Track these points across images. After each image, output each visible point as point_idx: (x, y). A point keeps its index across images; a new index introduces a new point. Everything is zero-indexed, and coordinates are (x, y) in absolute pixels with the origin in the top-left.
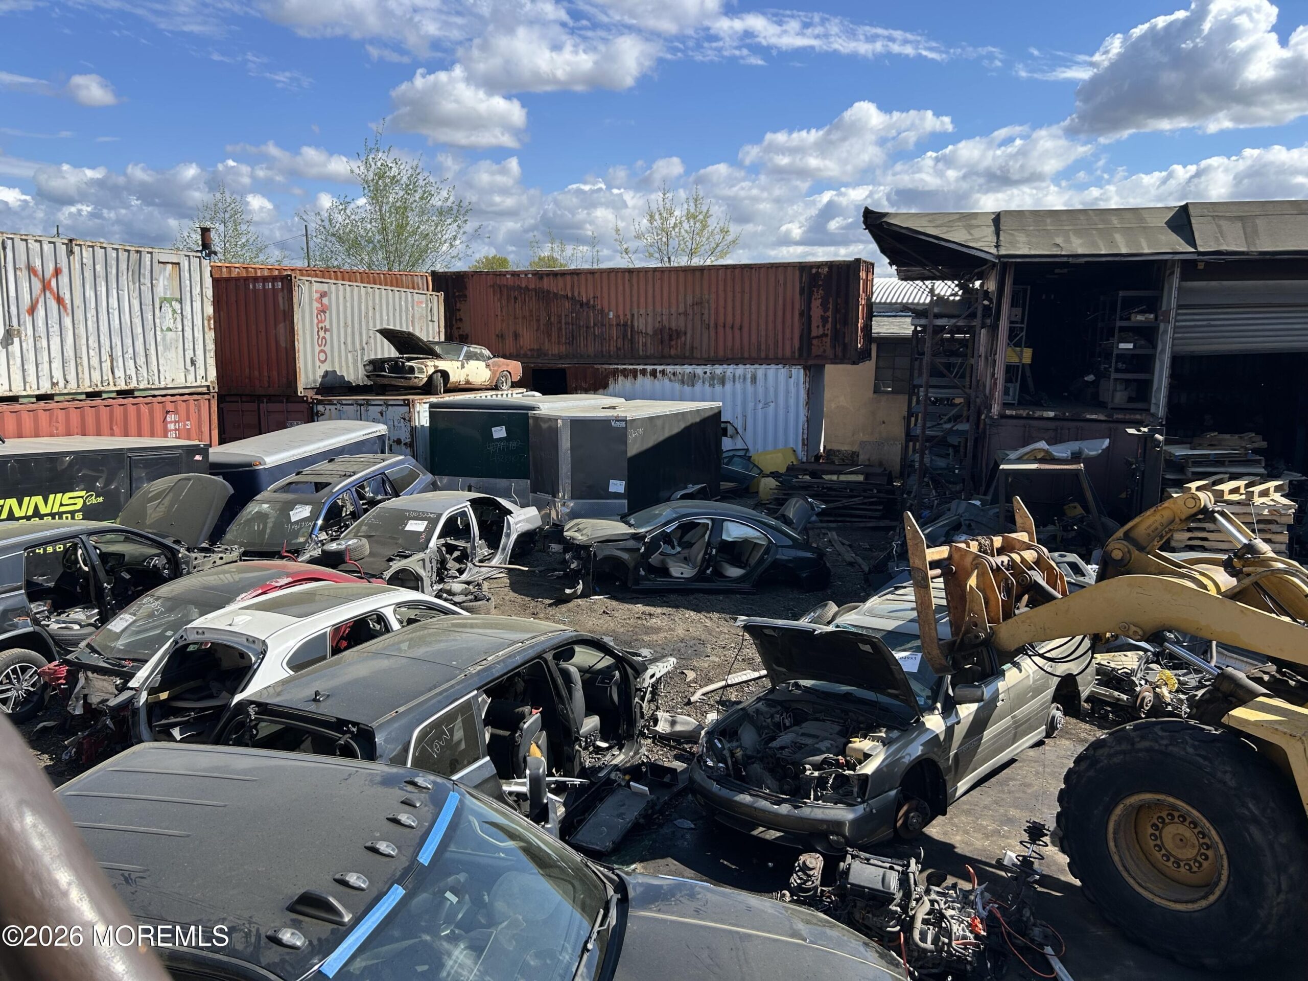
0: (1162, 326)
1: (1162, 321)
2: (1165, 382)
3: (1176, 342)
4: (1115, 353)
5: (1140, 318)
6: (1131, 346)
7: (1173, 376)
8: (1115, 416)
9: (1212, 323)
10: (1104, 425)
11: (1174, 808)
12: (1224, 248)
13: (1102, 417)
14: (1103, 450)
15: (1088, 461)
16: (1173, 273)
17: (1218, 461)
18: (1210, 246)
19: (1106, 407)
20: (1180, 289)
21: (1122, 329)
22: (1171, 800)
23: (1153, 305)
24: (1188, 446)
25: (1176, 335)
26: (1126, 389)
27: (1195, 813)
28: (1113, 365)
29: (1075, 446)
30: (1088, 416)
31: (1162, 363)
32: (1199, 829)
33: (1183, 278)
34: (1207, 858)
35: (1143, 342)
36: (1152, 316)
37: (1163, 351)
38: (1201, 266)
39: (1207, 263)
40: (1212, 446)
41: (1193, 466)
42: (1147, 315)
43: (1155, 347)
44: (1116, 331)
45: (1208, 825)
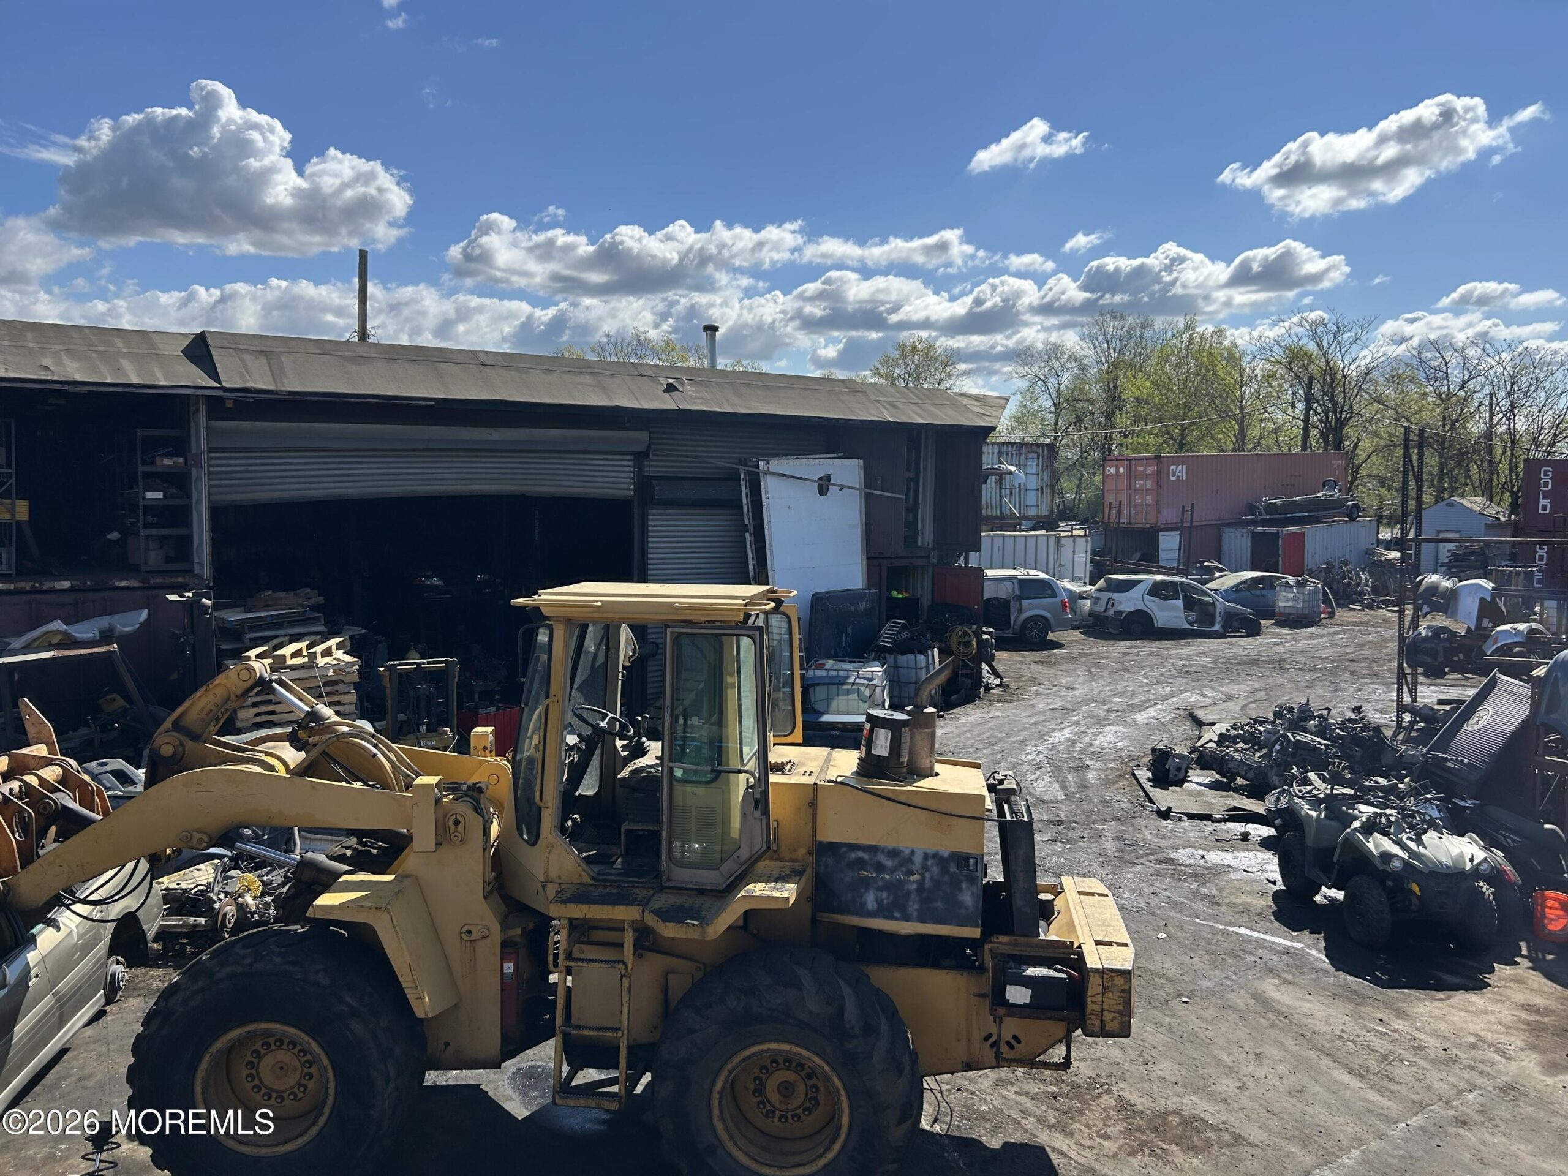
0: (194, 472)
1: (192, 466)
2: (206, 537)
3: (212, 490)
4: (141, 504)
5: (167, 461)
6: (160, 495)
7: (213, 529)
8: (152, 581)
9: (250, 468)
10: (139, 593)
11: (268, 1033)
12: (251, 385)
13: (136, 584)
14: (142, 624)
15: (122, 640)
16: (198, 410)
17: (276, 623)
18: (236, 382)
19: (139, 571)
20: (208, 429)
21: (147, 475)
22: (264, 1026)
23: (180, 446)
24: (242, 609)
25: (212, 483)
26: (161, 547)
27: (292, 1031)
28: (141, 518)
29: (104, 622)
30: (117, 584)
31: (200, 514)
32: (299, 1047)
33: (210, 418)
34: (311, 1076)
35: (174, 491)
36: (181, 460)
37: (199, 500)
38: (229, 404)
39: (235, 401)
40: (267, 607)
41: (250, 632)
42: (175, 459)
43: (189, 496)
44: (140, 478)
45: (307, 1038)
